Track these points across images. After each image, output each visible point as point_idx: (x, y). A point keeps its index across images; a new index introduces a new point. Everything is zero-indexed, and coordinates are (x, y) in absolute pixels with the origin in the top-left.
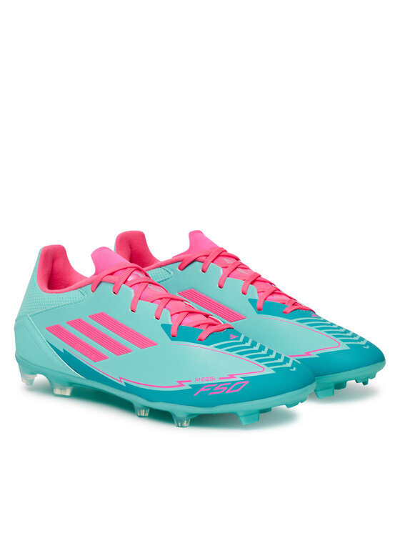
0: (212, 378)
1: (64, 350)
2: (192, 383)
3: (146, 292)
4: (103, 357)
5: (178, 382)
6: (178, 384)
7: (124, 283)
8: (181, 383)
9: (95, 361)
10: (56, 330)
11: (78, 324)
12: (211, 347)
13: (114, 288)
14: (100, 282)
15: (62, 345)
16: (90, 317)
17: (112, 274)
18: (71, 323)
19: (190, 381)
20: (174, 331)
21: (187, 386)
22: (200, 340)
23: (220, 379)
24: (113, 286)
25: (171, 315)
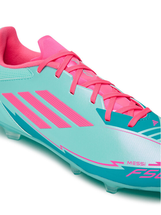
0: (142, 164)
1: (16, 114)
2: (124, 165)
3: (82, 78)
4: (47, 127)
5: (112, 161)
6: (112, 163)
7: (65, 69)
8: (115, 163)
9: (41, 127)
10: (10, 97)
11: (26, 95)
12: (140, 133)
13: (56, 73)
14: (45, 66)
15: (15, 110)
16: (36, 92)
17: (54, 61)
18: (21, 94)
19: (123, 163)
20: (108, 117)
21: (120, 167)
22: (130, 126)
23: (150, 165)
24: (55, 71)
25: (104, 100)
